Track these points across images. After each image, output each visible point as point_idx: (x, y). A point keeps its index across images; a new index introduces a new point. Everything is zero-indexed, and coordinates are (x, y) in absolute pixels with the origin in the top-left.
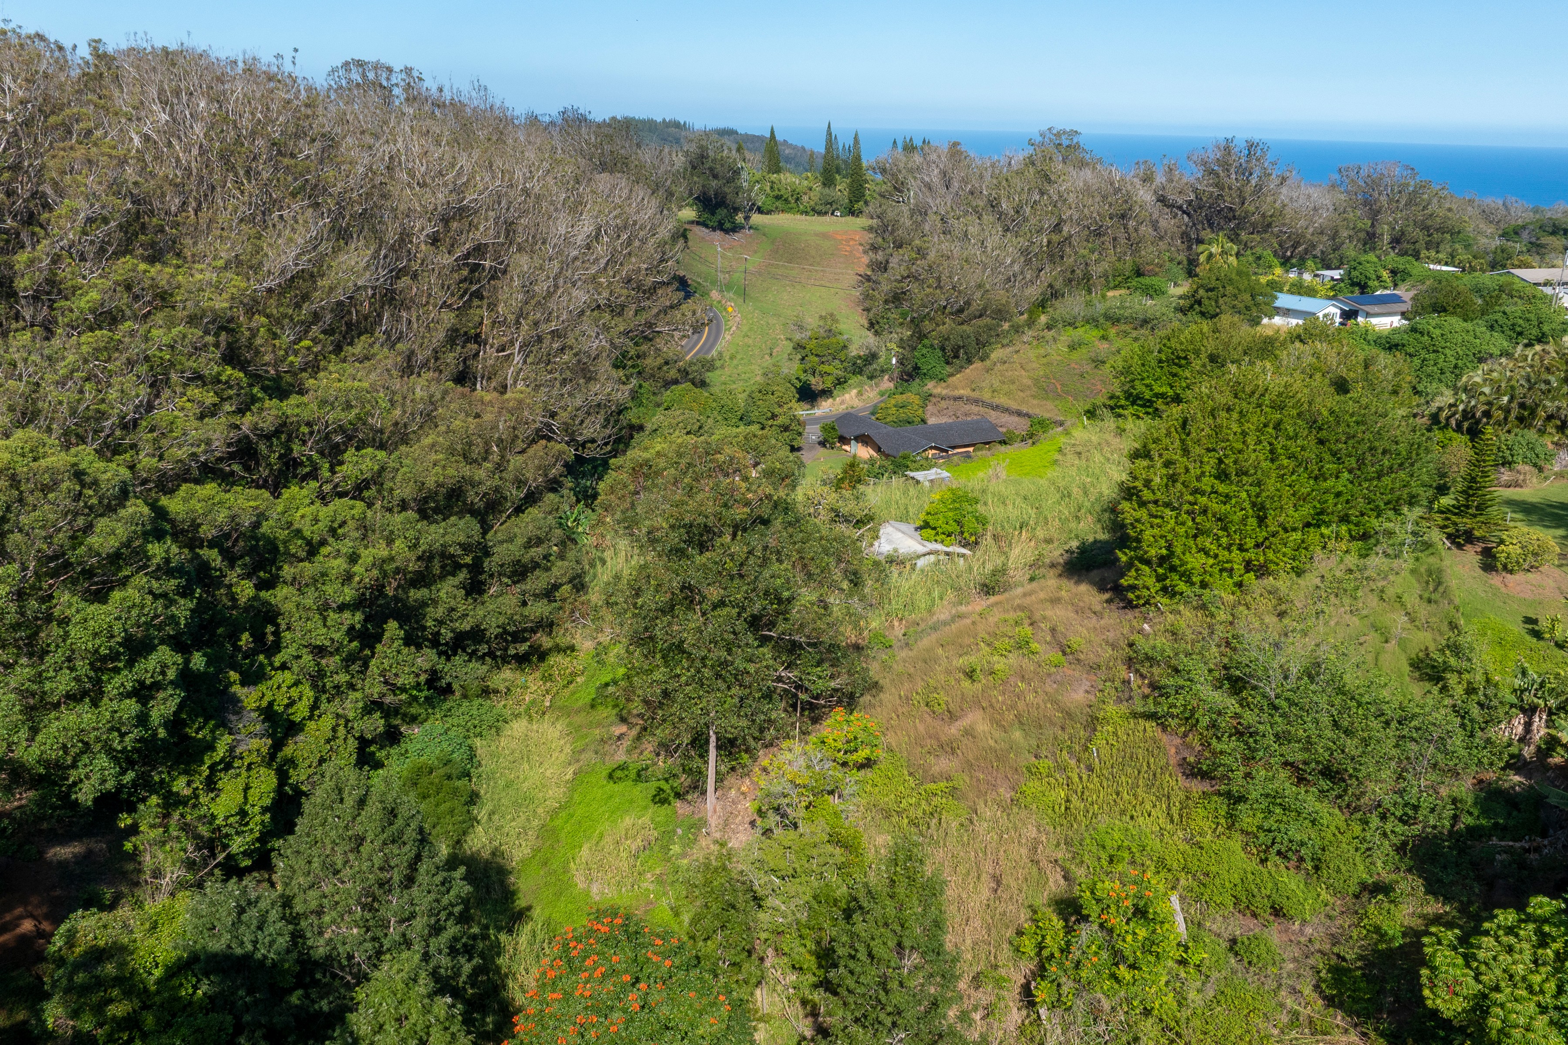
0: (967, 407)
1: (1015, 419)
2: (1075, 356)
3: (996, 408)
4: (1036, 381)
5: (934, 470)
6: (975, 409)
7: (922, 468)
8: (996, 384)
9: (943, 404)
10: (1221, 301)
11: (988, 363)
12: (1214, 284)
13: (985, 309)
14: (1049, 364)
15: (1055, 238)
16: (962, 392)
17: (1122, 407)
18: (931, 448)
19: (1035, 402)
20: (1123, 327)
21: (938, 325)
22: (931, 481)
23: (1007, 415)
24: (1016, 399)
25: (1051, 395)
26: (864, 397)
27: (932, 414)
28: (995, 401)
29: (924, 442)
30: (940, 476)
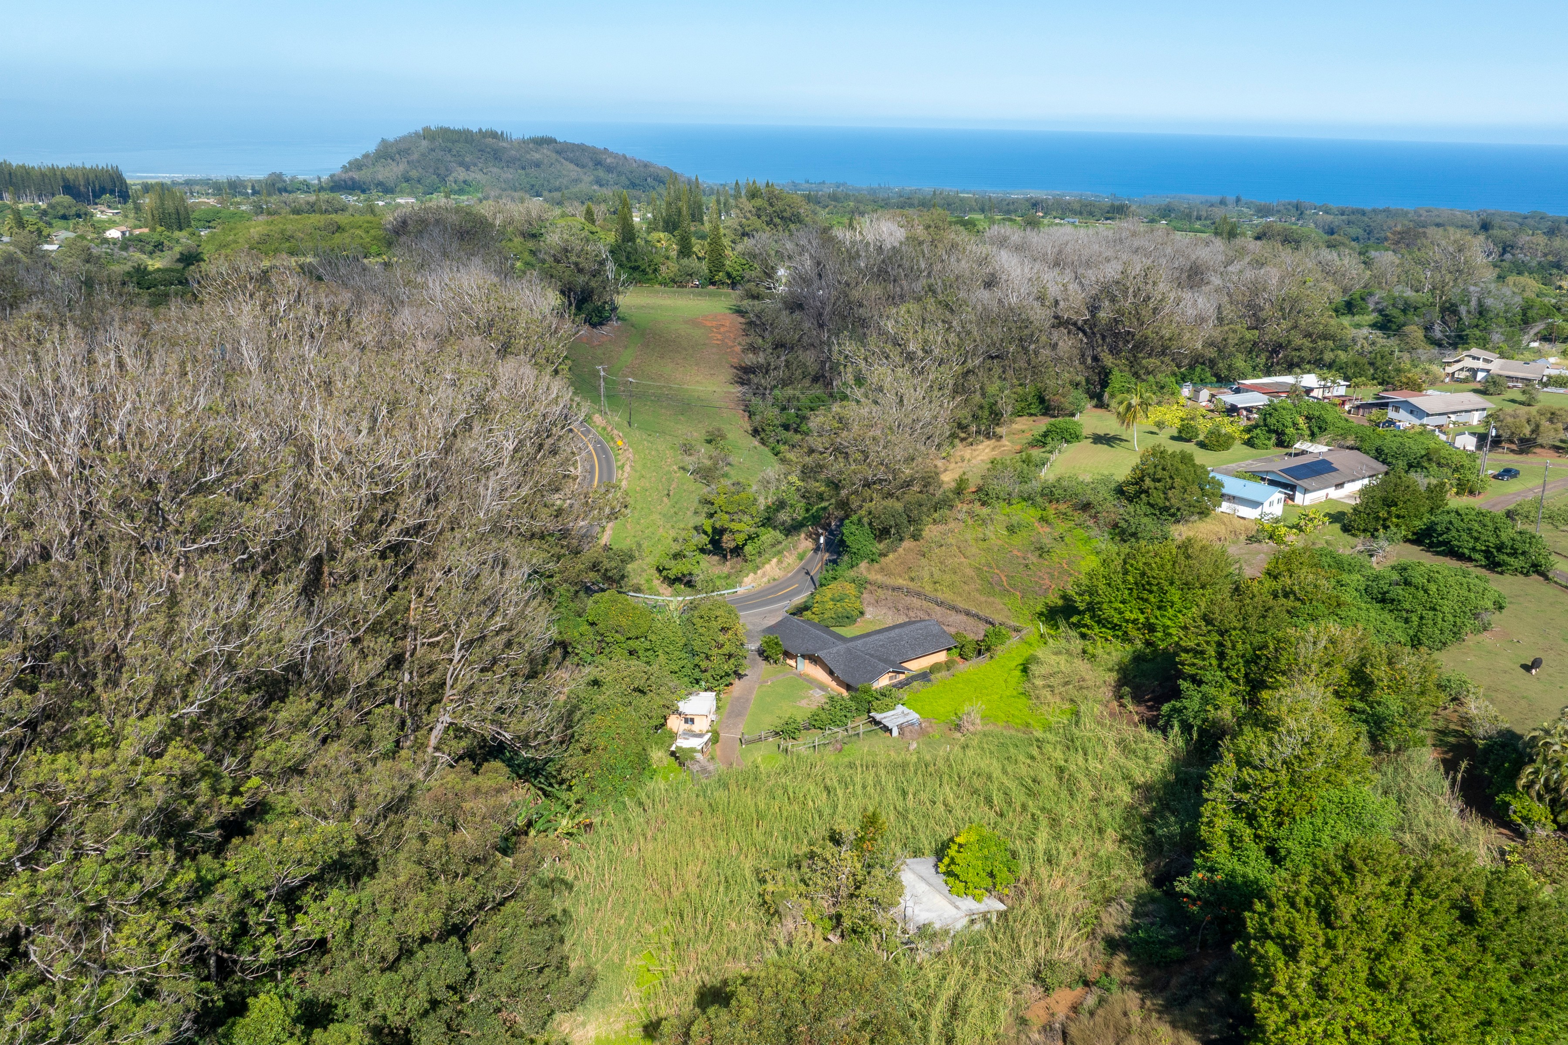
0: (908, 600)
1: (962, 617)
2: (1016, 540)
3: (941, 604)
4: (979, 571)
5: (900, 708)
6: (916, 602)
7: (888, 708)
8: (936, 573)
9: (881, 594)
10: (1170, 493)
11: (921, 544)
12: (1160, 474)
13: (913, 480)
14: (989, 550)
16: (900, 582)
17: (1085, 626)
18: (889, 672)
19: (983, 599)
20: (1062, 507)
21: (865, 501)
22: (901, 728)
23: (953, 613)
24: (960, 595)
25: (997, 589)
26: (785, 565)
27: (869, 604)
28: (940, 596)
29: (881, 665)
30: (908, 718)
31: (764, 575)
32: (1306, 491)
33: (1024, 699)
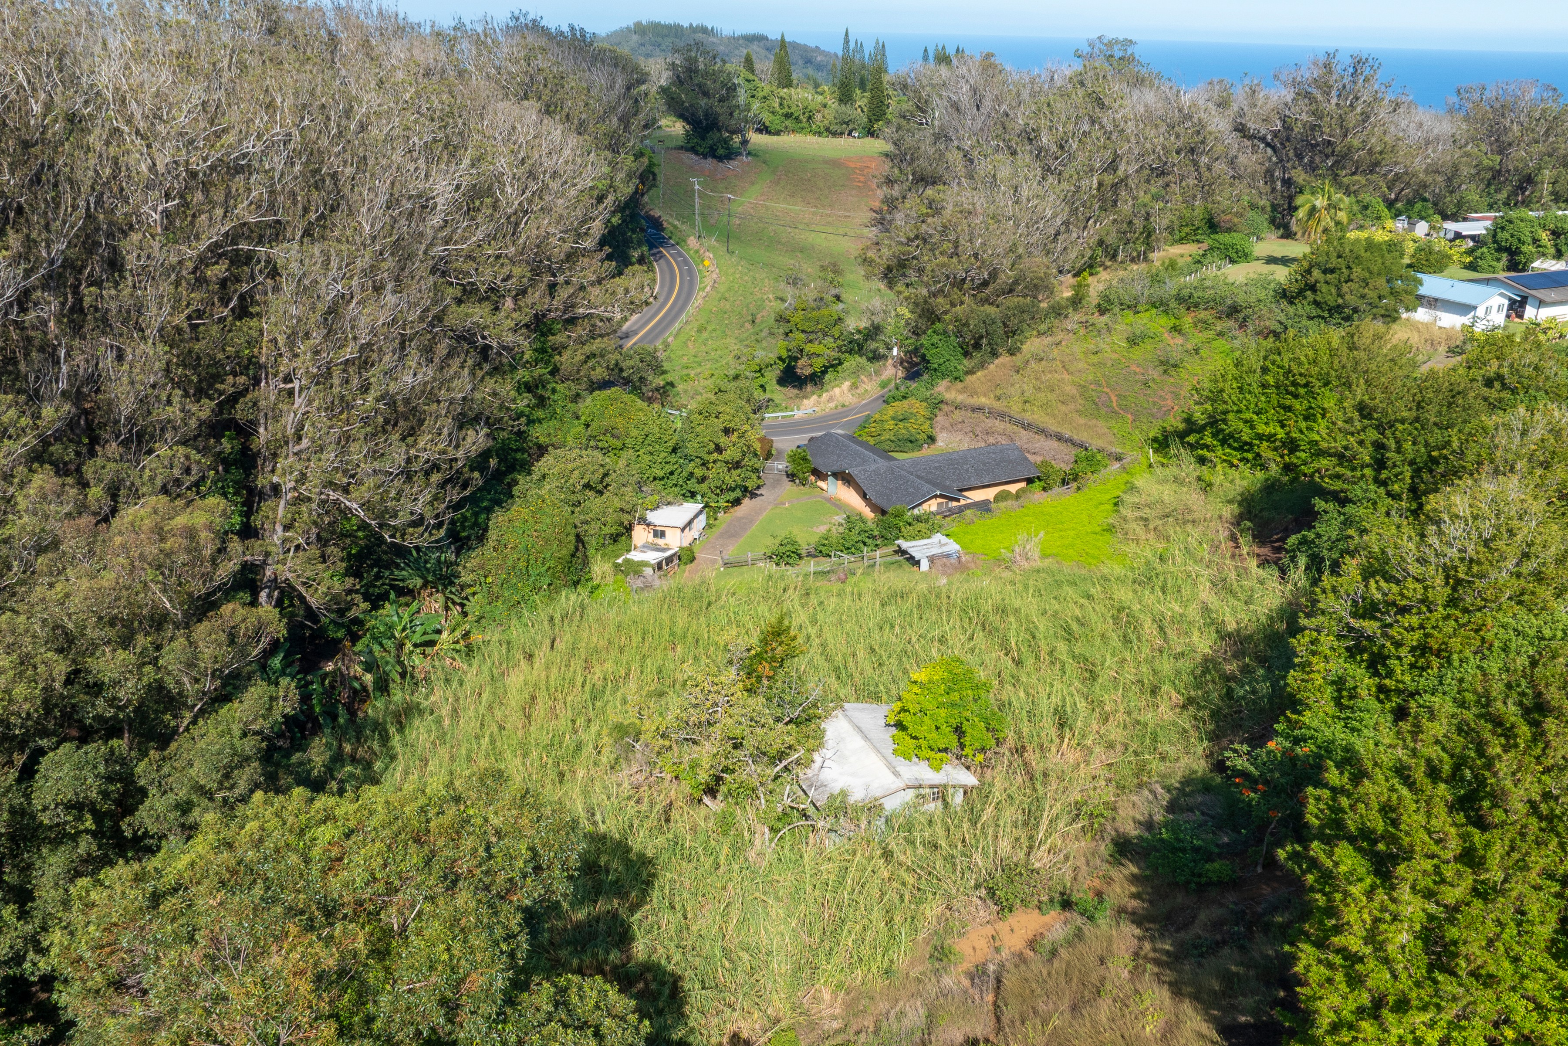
0: (990, 423)
1: (1054, 444)
2: (1137, 353)
3: (1027, 426)
4: (1083, 388)
5: (938, 537)
6: (999, 425)
7: (919, 535)
8: (1029, 391)
9: (958, 415)
10: (1345, 288)
11: (1018, 359)
12: (1334, 262)
13: (1016, 282)
14: (1100, 364)
15: (1109, 179)
16: (983, 400)
17: (1206, 447)
18: (936, 496)
19: (1082, 421)
20: (1203, 315)
21: (953, 305)
22: (932, 559)
23: (1042, 438)
24: (1054, 416)
25: (1103, 411)
26: (861, 390)
27: (943, 428)
28: (1028, 417)
29: (927, 487)
30: (945, 549)
31: (830, 399)
32: (1541, 303)
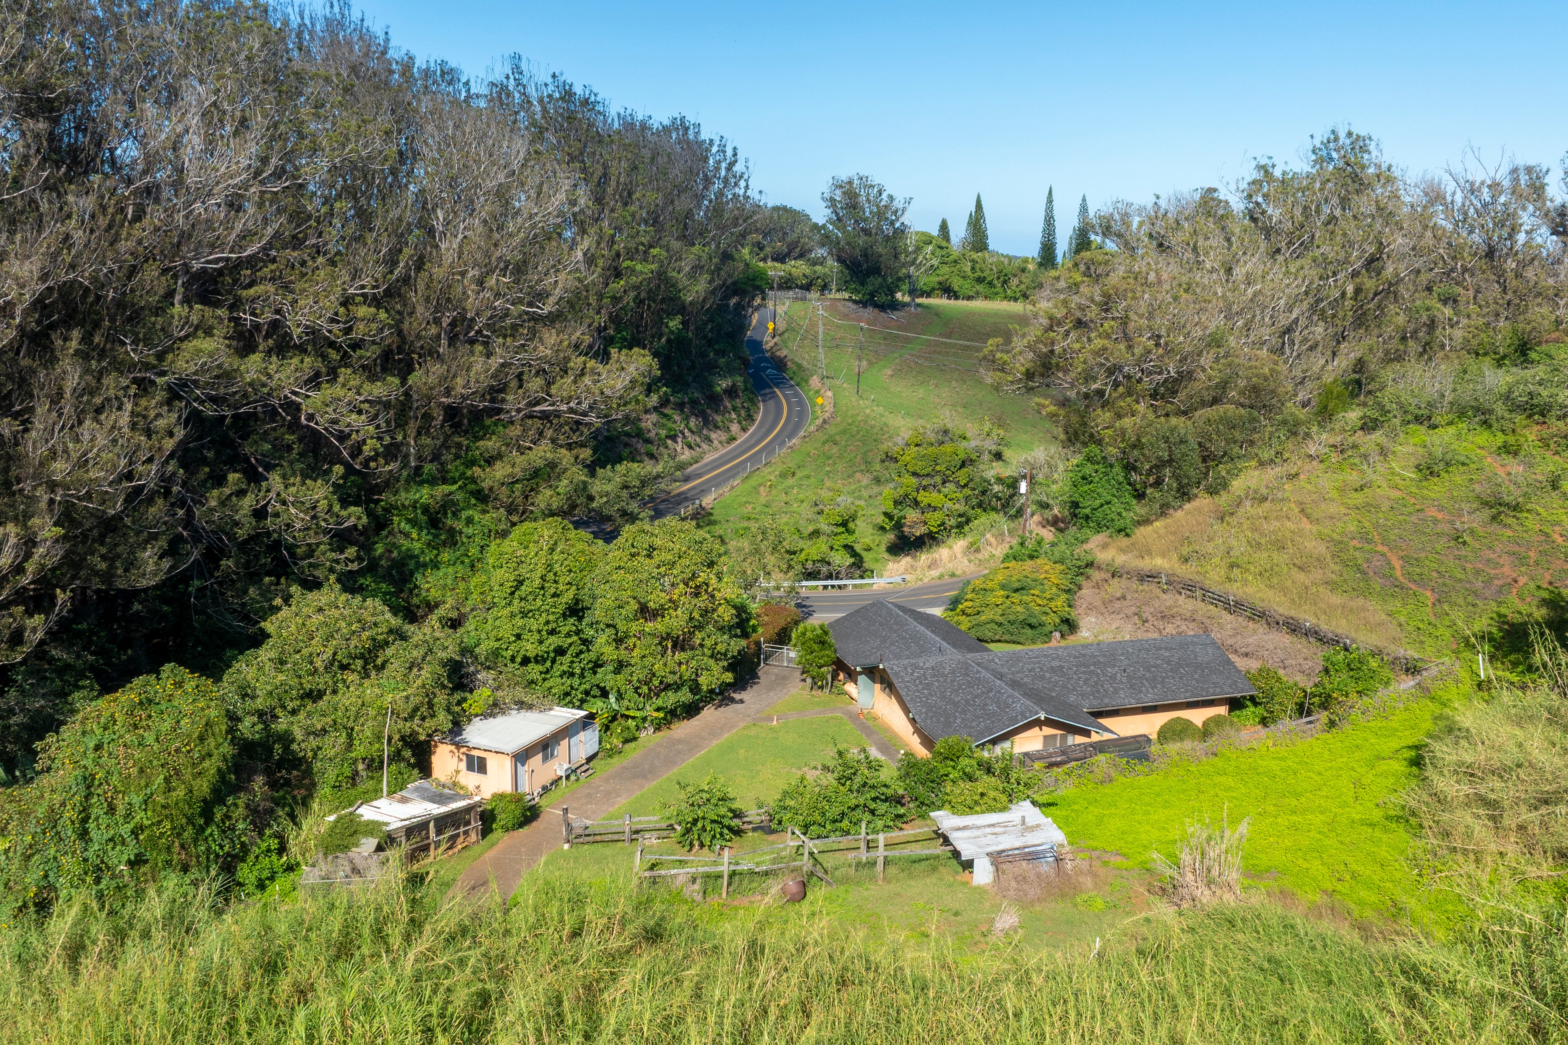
0: (1169, 599)
1: (1283, 639)
2: (1436, 489)
3: (1235, 607)
4: (1338, 547)
5: (1024, 810)
6: (1185, 604)
7: (982, 803)
8: (1239, 547)
9: (1116, 587)
11: (1223, 500)
13: (1224, 385)
14: (1370, 507)
15: (1370, 284)
16: (1159, 562)
18: (1038, 723)
19: (1336, 599)
21: (1119, 416)
22: (998, 858)
23: (1260, 628)
24: (1284, 591)
25: (1377, 584)
27: (1090, 608)
28: (1235, 591)
29: (1021, 703)
30: (1032, 839)
31: (930, 563)
33: (1401, 834)
